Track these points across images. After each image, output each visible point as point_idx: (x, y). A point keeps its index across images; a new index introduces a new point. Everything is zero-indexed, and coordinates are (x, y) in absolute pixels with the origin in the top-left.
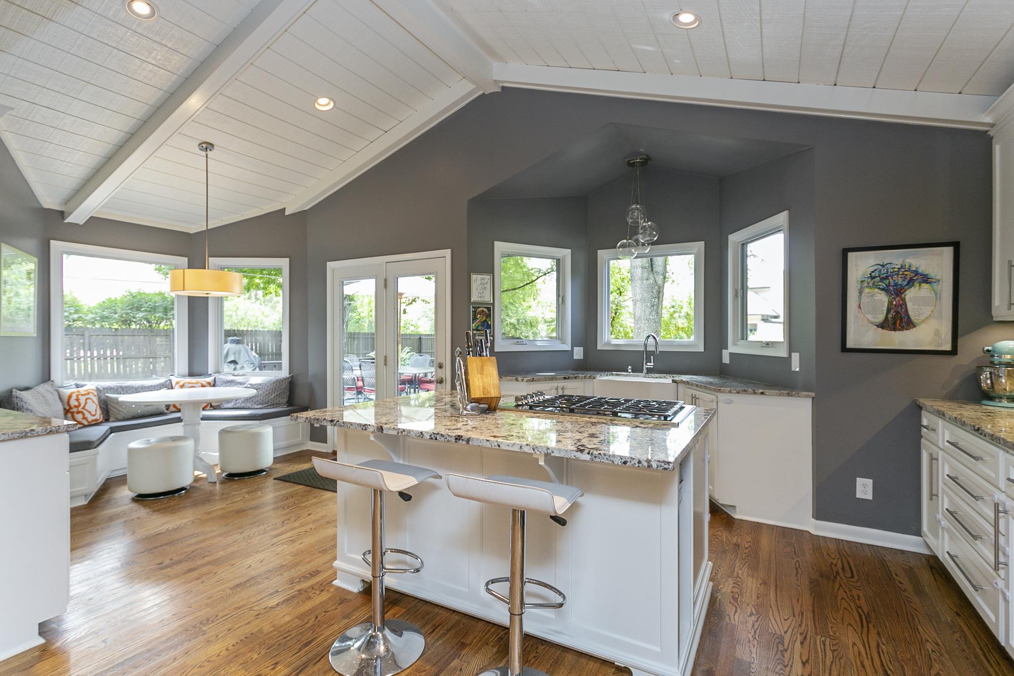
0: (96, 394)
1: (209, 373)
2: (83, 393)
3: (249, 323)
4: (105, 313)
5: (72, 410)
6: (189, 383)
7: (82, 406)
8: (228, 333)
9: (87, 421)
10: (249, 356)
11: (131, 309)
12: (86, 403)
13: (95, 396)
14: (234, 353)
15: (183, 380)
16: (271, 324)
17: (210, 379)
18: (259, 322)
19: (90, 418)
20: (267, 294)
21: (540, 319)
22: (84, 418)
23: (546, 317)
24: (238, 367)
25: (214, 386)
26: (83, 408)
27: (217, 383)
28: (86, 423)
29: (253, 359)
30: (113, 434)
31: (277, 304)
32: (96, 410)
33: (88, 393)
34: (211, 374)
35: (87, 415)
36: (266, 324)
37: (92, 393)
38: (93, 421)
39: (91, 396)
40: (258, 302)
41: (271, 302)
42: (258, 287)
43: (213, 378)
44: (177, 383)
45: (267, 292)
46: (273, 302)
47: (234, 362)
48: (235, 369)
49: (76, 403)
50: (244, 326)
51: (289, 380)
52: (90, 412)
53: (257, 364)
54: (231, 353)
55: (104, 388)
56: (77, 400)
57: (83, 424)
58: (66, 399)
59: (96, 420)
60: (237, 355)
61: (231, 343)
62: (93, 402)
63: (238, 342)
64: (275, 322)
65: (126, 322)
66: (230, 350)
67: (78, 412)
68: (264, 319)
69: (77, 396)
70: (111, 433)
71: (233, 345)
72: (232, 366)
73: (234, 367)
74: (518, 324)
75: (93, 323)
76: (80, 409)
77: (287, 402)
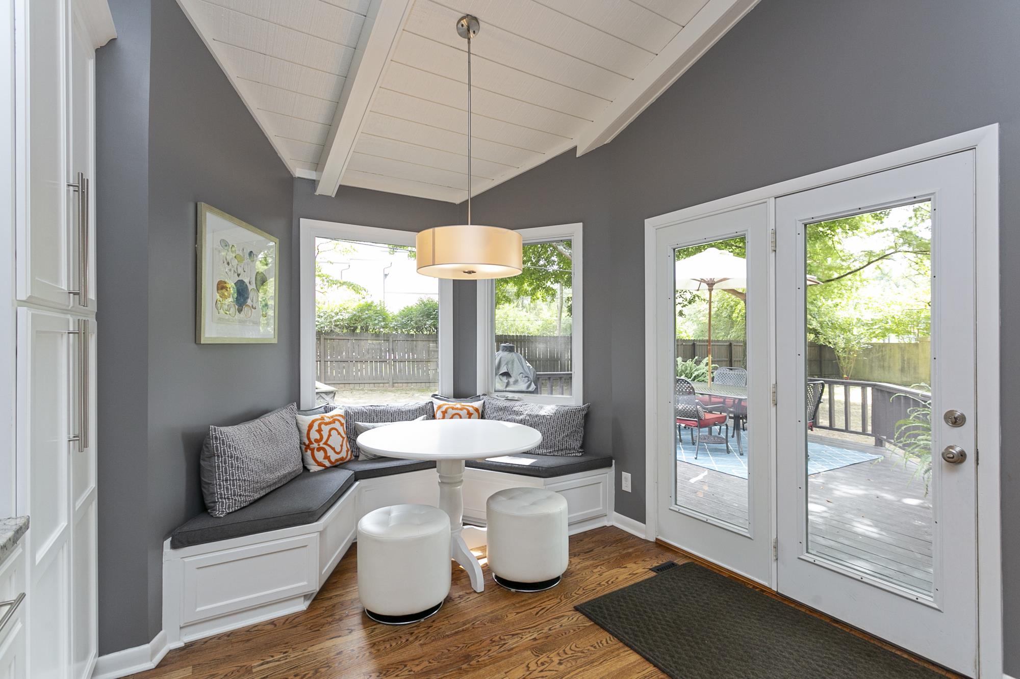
0: (343, 421)
1: (478, 395)
2: (327, 420)
3: (517, 330)
4: (404, 321)
5: (312, 446)
6: (453, 408)
7: (324, 440)
8: (500, 339)
9: (330, 461)
10: (523, 367)
11: (422, 316)
12: (330, 435)
13: (342, 425)
14: (507, 364)
15: (446, 404)
16: (536, 330)
17: (477, 404)
18: (525, 328)
19: (334, 457)
20: (534, 300)
21: (855, 321)
22: (327, 457)
23: (863, 319)
24: (512, 380)
25: (482, 417)
26: (326, 443)
27: (488, 411)
28: (327, 464)
29: (527, 370)
30: (357, 483)
31: (540, 311)
32: (342, 446)
33: (334, 422)
34: (479, 396)
35: (330, 452)
36: (532, 330)
37: (339, 421)
38: (337, 460)
39: (337, 425)
40: (525, 310)
41: (535, 310)
42: (526, 293)
43: (482, 401)
44: (439, 407)
45: (535, 297)
46: (537, 309)
47: (507, 374)
48: (508, 384)
49: (318, 437)
50: (513, 332)
51: (584, 412)
52: (333, 449)
53: (531, 377)
54: (503, 363)
55: (355, 413)
56: (319, 431)
57: (324, 466)
58: (305, 429)
59: (342, 459)
60: (510, 366)
61: (503, 350)
62: (339, 434)
63: (511, 350)
64: (538, 327)
65: (419, 329)
66: (502, 359)
67: (319, 449)
68: (530, 326)
69: (320, 425)
70: (356, 480)
71: (506, 353)
72: (505, 379)
73: (507, 381)
74: (822, 327)
75: (396, 330)
76: (322, 445)
77: (581, 447)
